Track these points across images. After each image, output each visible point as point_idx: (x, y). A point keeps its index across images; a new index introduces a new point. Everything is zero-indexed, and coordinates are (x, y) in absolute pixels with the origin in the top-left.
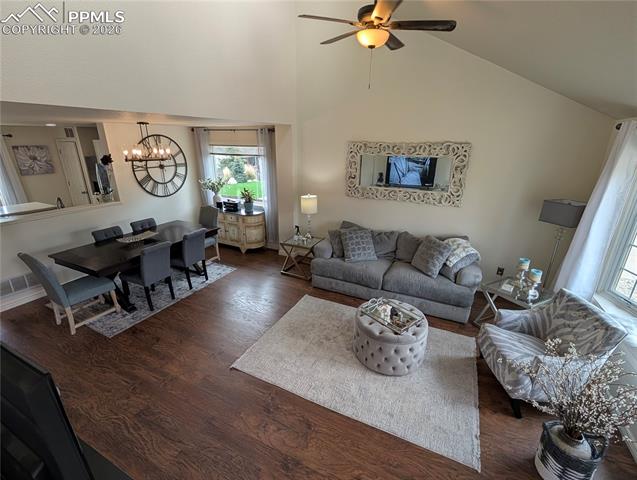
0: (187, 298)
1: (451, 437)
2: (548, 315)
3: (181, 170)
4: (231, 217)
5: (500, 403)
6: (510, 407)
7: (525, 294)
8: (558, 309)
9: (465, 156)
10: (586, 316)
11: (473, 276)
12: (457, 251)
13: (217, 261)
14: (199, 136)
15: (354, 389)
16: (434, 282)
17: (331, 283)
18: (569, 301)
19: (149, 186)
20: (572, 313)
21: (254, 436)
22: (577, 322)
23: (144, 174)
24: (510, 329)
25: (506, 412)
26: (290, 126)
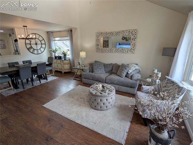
0: (38, 86)
1: (116, 132)
2: (161, 87)
3: (44, 46)
4: (59, 61)
5: (140, 121)
6: (143, 122)
7: (155, 82)
8: (164, 84)
9: (135, 34)
10: (173, 85)
11: (137, 76)
12: (132, 68)
13: (53, 75)
14: (50, 34)
15: (84, 114)
16: (123, 79)
17: (88, 81)
18: (168, 80)
19: (31, 50)
20: (169, 85)
21: (40, 128)
22: (170, 88)
23: (30, 46)
24: (146, 93)
25: (141, 124)
26: (77, 28)
